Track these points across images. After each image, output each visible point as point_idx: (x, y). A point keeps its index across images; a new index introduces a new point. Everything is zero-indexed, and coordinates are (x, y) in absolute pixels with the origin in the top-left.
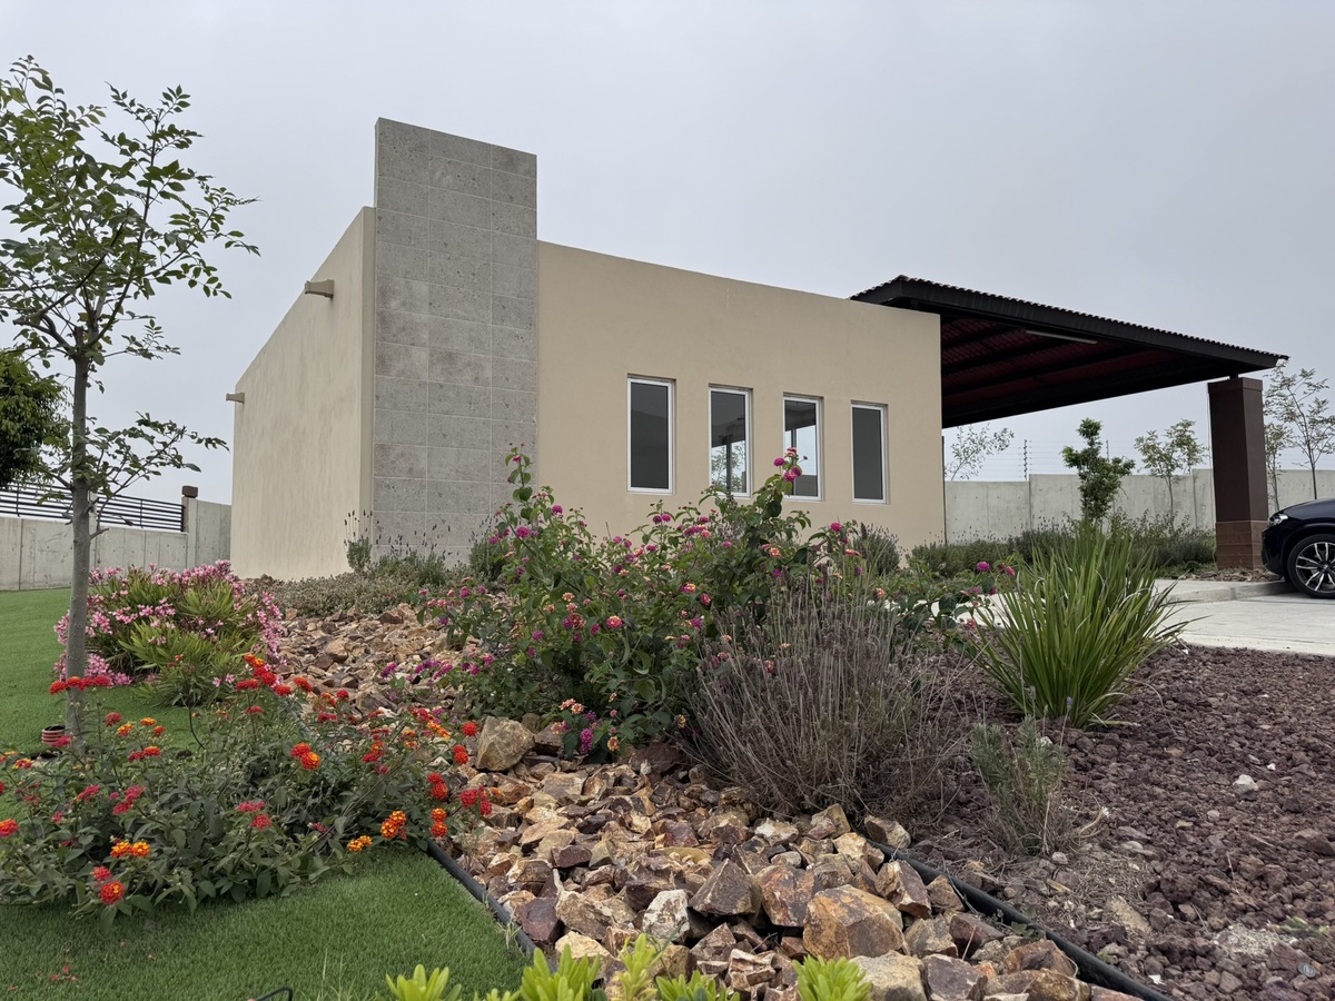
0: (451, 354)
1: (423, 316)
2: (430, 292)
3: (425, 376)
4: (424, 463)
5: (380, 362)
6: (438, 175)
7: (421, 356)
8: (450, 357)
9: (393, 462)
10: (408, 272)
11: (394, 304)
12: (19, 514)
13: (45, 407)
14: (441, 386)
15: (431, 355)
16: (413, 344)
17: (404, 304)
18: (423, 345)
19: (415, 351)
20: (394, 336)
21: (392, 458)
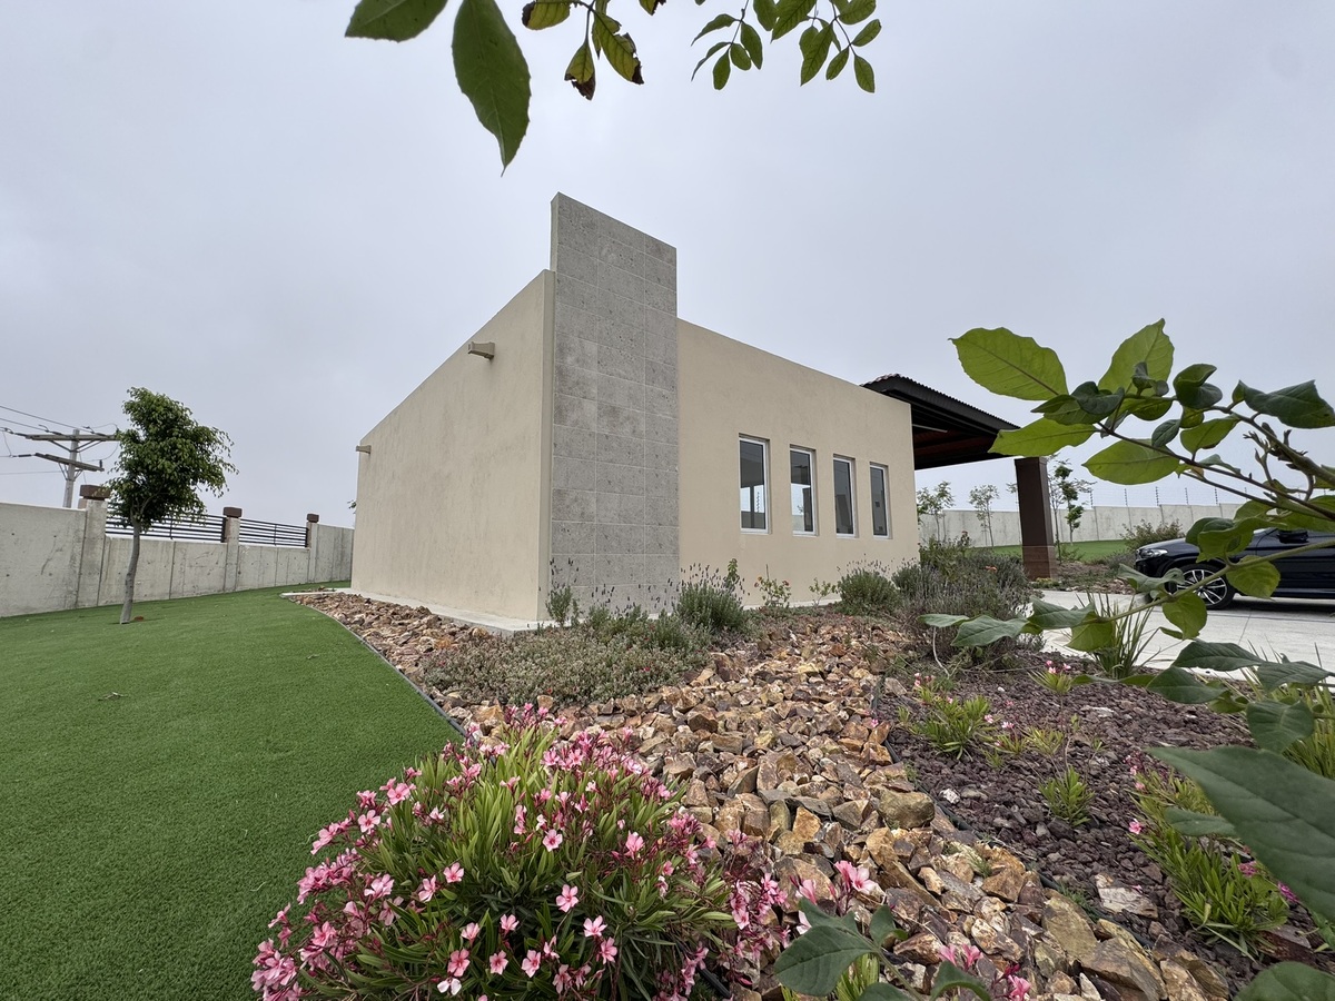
0: (614, 408)
1: (593, 373)
2: (599, 352)
3: (594, 427)
4: (593, 507)
5: (558, 413)
6: (604, 252)
7: (591, 408)
8: (614, 411)
9: (568, 507)
10: (581, 333)
11: (569, 360)
12: (172, 537)
13: (201, 449)
14: (607, 437)
15: (599, 409)
16: (585, 398)
17: (578, 361)
18: (593, 399)
19: (586, 403)
20: (570, 388)
21: (567, 502)
